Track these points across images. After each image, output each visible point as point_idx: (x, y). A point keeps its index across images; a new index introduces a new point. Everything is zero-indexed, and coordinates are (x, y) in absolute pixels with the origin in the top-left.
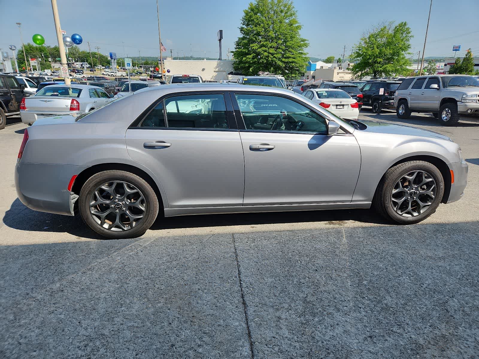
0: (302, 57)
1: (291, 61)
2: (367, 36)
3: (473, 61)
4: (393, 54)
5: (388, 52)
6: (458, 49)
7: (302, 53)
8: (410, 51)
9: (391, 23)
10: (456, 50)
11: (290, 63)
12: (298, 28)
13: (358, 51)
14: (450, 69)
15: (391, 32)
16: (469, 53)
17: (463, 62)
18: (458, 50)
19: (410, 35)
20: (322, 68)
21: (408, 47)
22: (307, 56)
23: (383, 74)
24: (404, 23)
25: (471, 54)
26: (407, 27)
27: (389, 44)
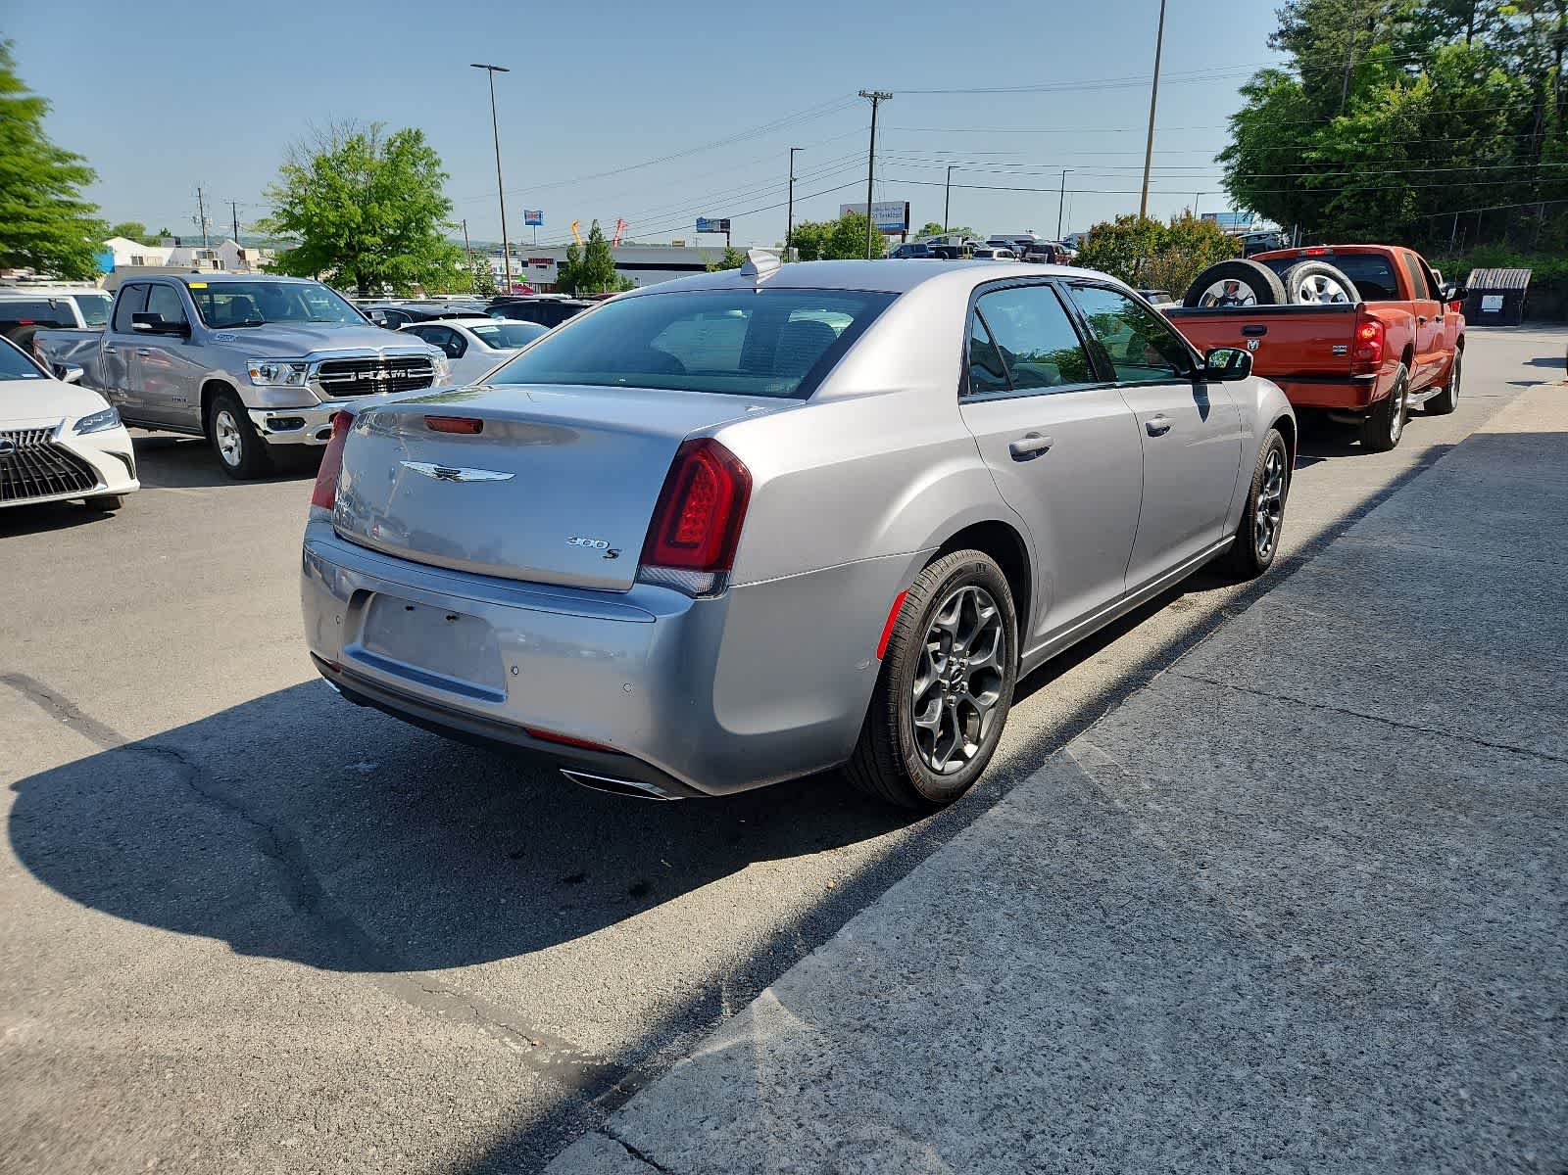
0: (77, 220)
1: (32, 231)
2: (306, 163)
3: (609, 255)
4: (404, 227)
5: (389, 216)
6: (538, 220)
7: (72, 205)
8: (451, 217)
9: (375, 129)
10: (535, 224)
11: (31, 240)
12: (33, 106)
13: (288, 207)
14: (559, 274)
15: (379, 156)
16: (594, 232)
17: (587, 257)
18: (540, 224)
19: (438, 170)
20: (142, 262)
21: (444, 206)
22: (94, 217)
23: (387, 287)
24: (413, 132)
25: (600, 235)
26: (424, 145)
27: (382, 193)
